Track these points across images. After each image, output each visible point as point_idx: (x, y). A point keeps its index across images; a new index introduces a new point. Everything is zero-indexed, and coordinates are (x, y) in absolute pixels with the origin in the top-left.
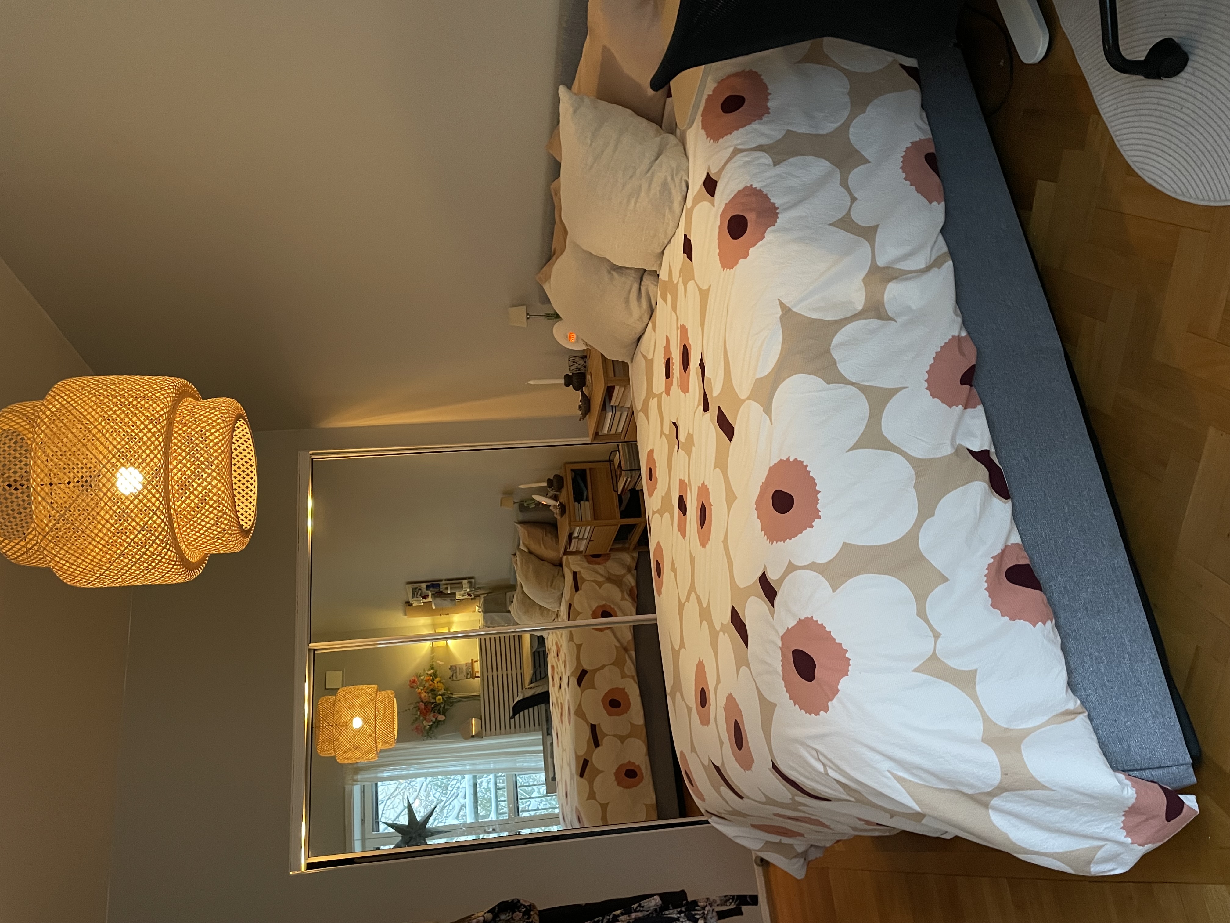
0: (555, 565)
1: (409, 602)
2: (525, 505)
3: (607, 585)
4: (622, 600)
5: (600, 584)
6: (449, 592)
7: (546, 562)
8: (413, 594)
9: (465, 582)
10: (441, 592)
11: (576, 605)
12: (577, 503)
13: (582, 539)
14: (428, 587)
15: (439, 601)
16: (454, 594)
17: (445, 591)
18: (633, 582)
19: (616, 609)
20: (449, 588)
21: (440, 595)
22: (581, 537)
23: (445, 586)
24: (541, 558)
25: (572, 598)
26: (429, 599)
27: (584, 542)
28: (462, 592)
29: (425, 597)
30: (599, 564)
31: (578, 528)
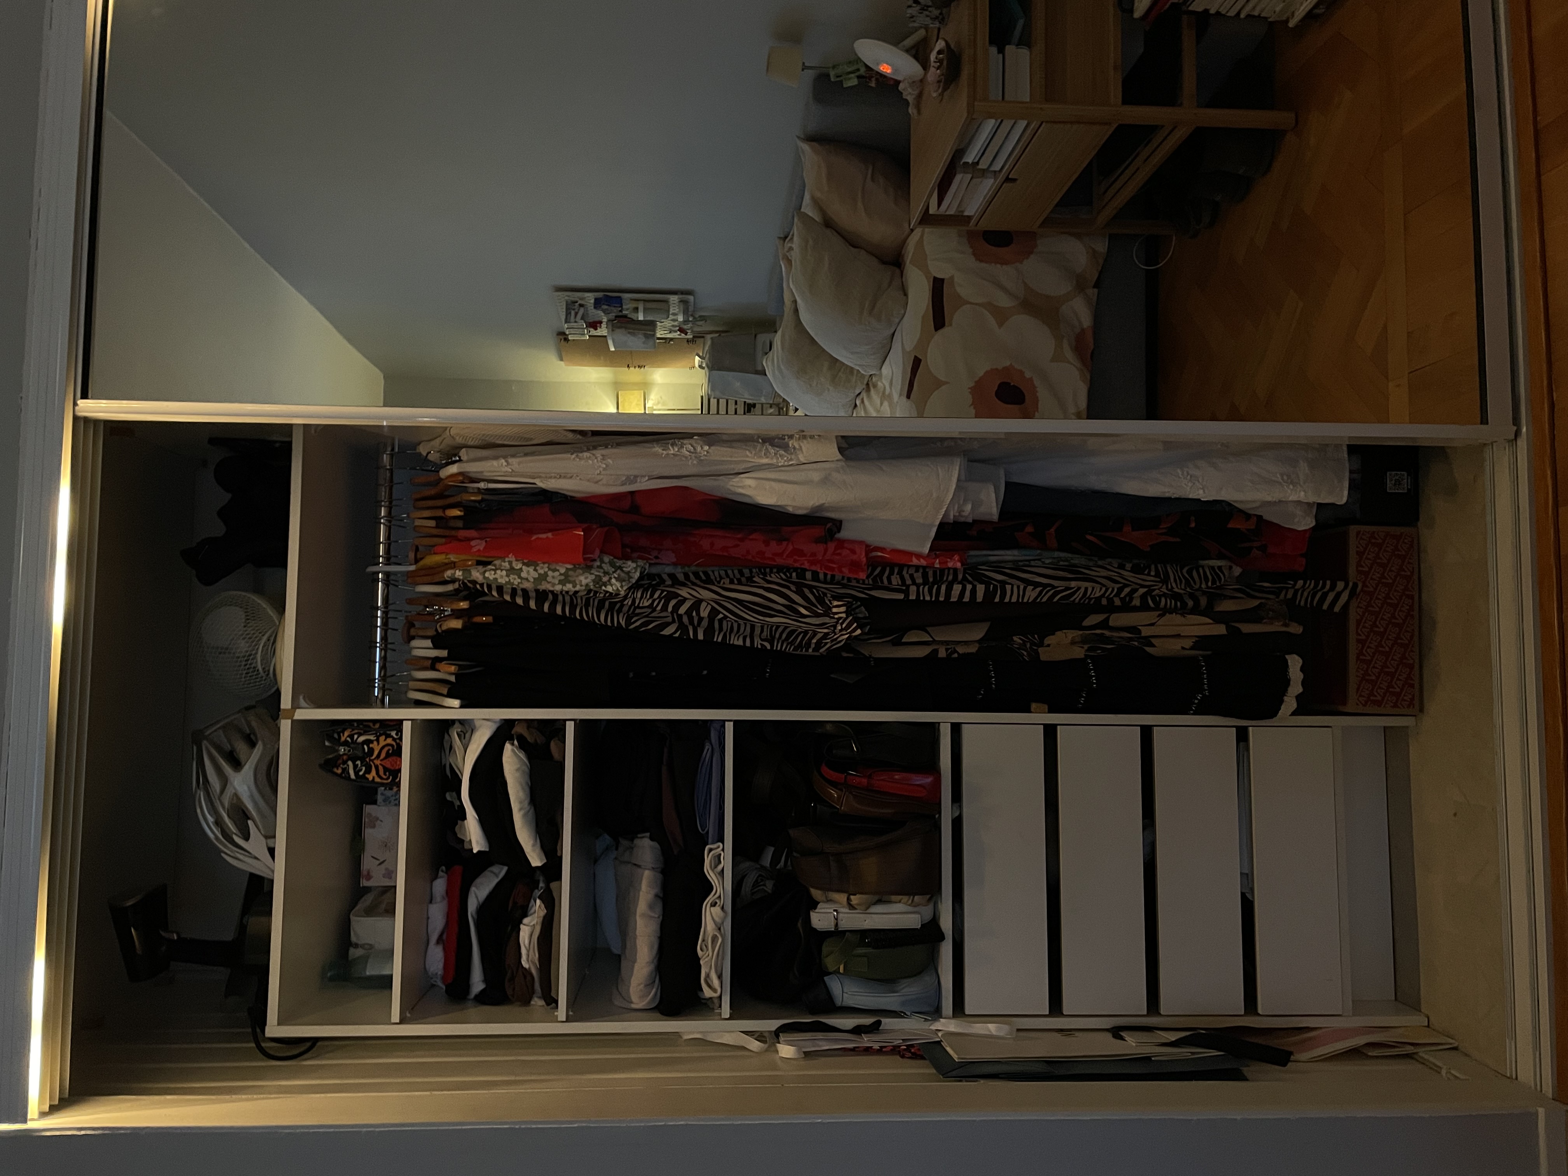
0: (884, 262)
1: (564, 334)
2: (832, 74)
3: (1024, 322)
4: (1054, 359)
5: (1001, 316)
6: (641, 318)
7: (863, 252)
8: (568, 314)
9: (674, 299)
10: (625, 316)
11: (934, 362)
12: (994, 50)
13: (984, 173)
14: (598, 303)
15: (622, 335)
16: (650, 325)
17: (633, 316)
18: (1086, 320)
19: (1037, 382)
20: (641, 307)
21: (622, 322)
22: (983, 165)
23: (634, 305)
24: (851, 241)
25: (923, 343)
26: (603, 331)
27: (988, 185)
28: (668, 323)
29: (595, 325)
30: (1004, 262)
31: (990, 124)
